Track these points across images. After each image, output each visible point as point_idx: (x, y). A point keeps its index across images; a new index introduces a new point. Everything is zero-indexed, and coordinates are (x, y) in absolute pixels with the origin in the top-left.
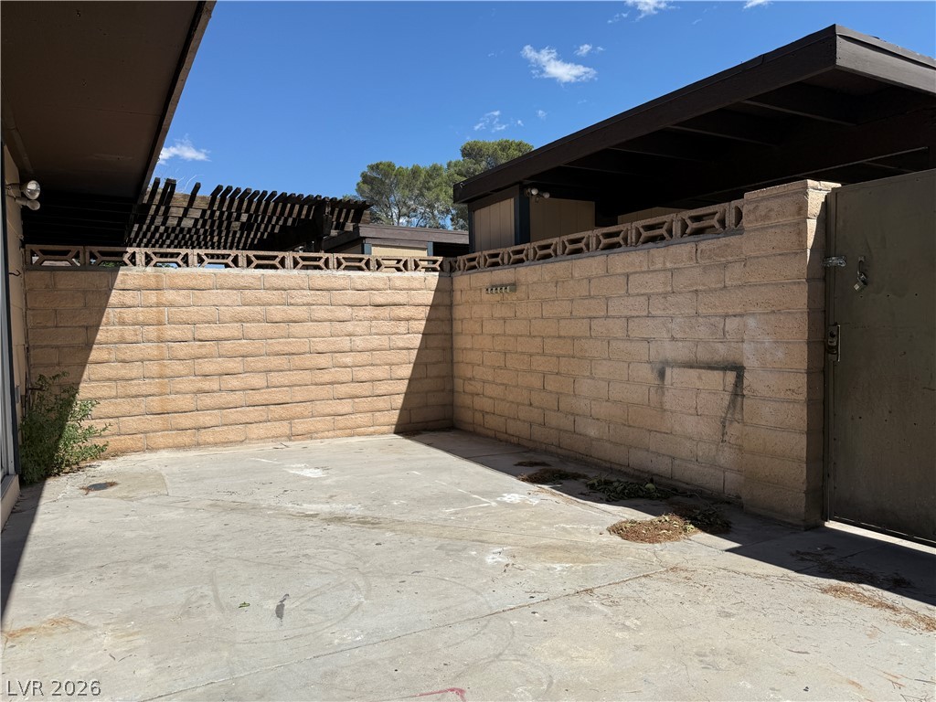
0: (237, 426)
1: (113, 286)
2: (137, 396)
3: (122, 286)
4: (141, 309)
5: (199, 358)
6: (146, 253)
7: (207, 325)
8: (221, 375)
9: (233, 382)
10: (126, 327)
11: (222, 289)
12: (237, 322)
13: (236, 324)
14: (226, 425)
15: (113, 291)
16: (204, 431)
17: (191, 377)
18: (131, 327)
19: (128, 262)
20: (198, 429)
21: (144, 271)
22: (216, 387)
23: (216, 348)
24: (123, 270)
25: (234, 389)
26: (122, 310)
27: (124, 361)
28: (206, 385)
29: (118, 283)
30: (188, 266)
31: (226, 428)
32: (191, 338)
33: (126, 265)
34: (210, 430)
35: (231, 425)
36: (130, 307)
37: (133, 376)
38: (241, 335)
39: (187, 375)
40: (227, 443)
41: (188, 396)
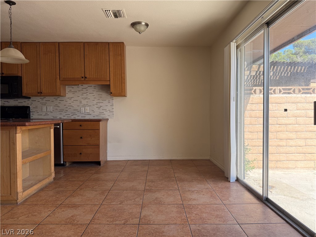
0: (293, 162)
1: (248, 103)
2: (255, 146)
3: (251, 103)
4: (258, 111)
5: (279, 132)
6: (260, 89)
7: (282, 118)
8: (287, 139)
9: (292, 143)
10: (252, 119)
11: (289, 103)
12: (294, 117)
13: (293, 118)
14: (288, 160)
15: (248, 104)
16: (279, 162)
17: (275, 140)
18: (254, 119)
19: (253, 93)
20: (277, 161)
21: (259, 96)
22: (285, 144)
23: (285, 128)
24: (252, 96)
25: (292, 145)
26: (251, 112)
27: (251, 132)
28: (281, 143)
29: (250, 102)
30: (275, 94)
31: (288, 162)
32: (276, 124)
33: (252, 94)
34: (282, 162)
35: (290, 161)
36: (254, 111)
37: (254, 138)
38: (296, 123)
39: (274, 139)
40: (288, 168)
41: (274, 147)
